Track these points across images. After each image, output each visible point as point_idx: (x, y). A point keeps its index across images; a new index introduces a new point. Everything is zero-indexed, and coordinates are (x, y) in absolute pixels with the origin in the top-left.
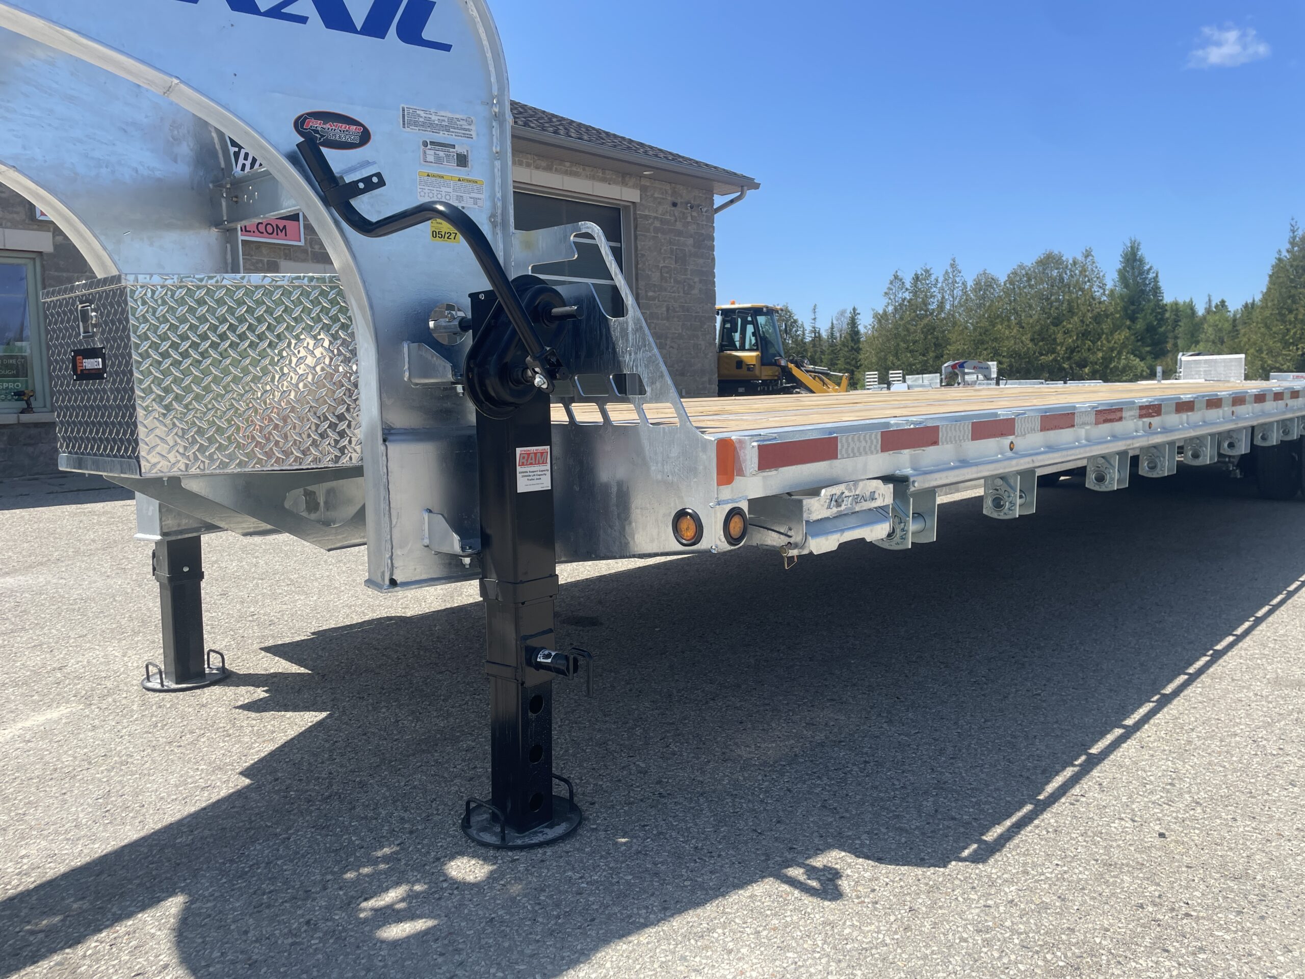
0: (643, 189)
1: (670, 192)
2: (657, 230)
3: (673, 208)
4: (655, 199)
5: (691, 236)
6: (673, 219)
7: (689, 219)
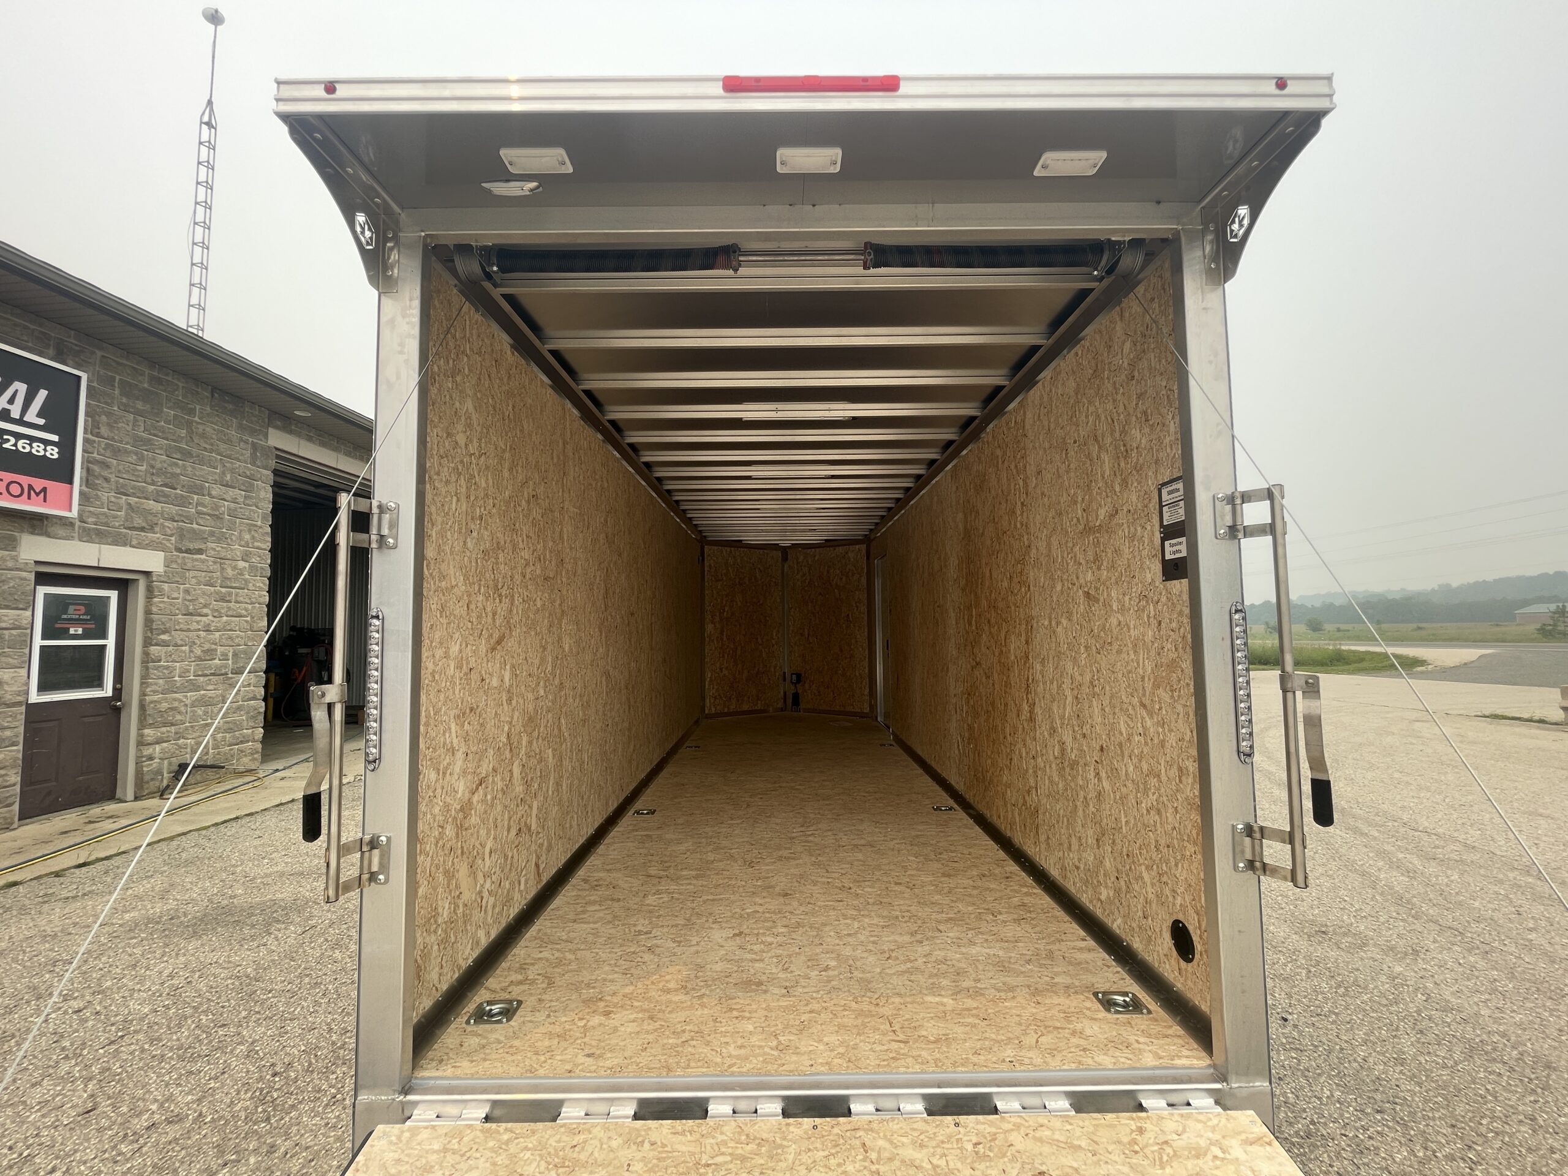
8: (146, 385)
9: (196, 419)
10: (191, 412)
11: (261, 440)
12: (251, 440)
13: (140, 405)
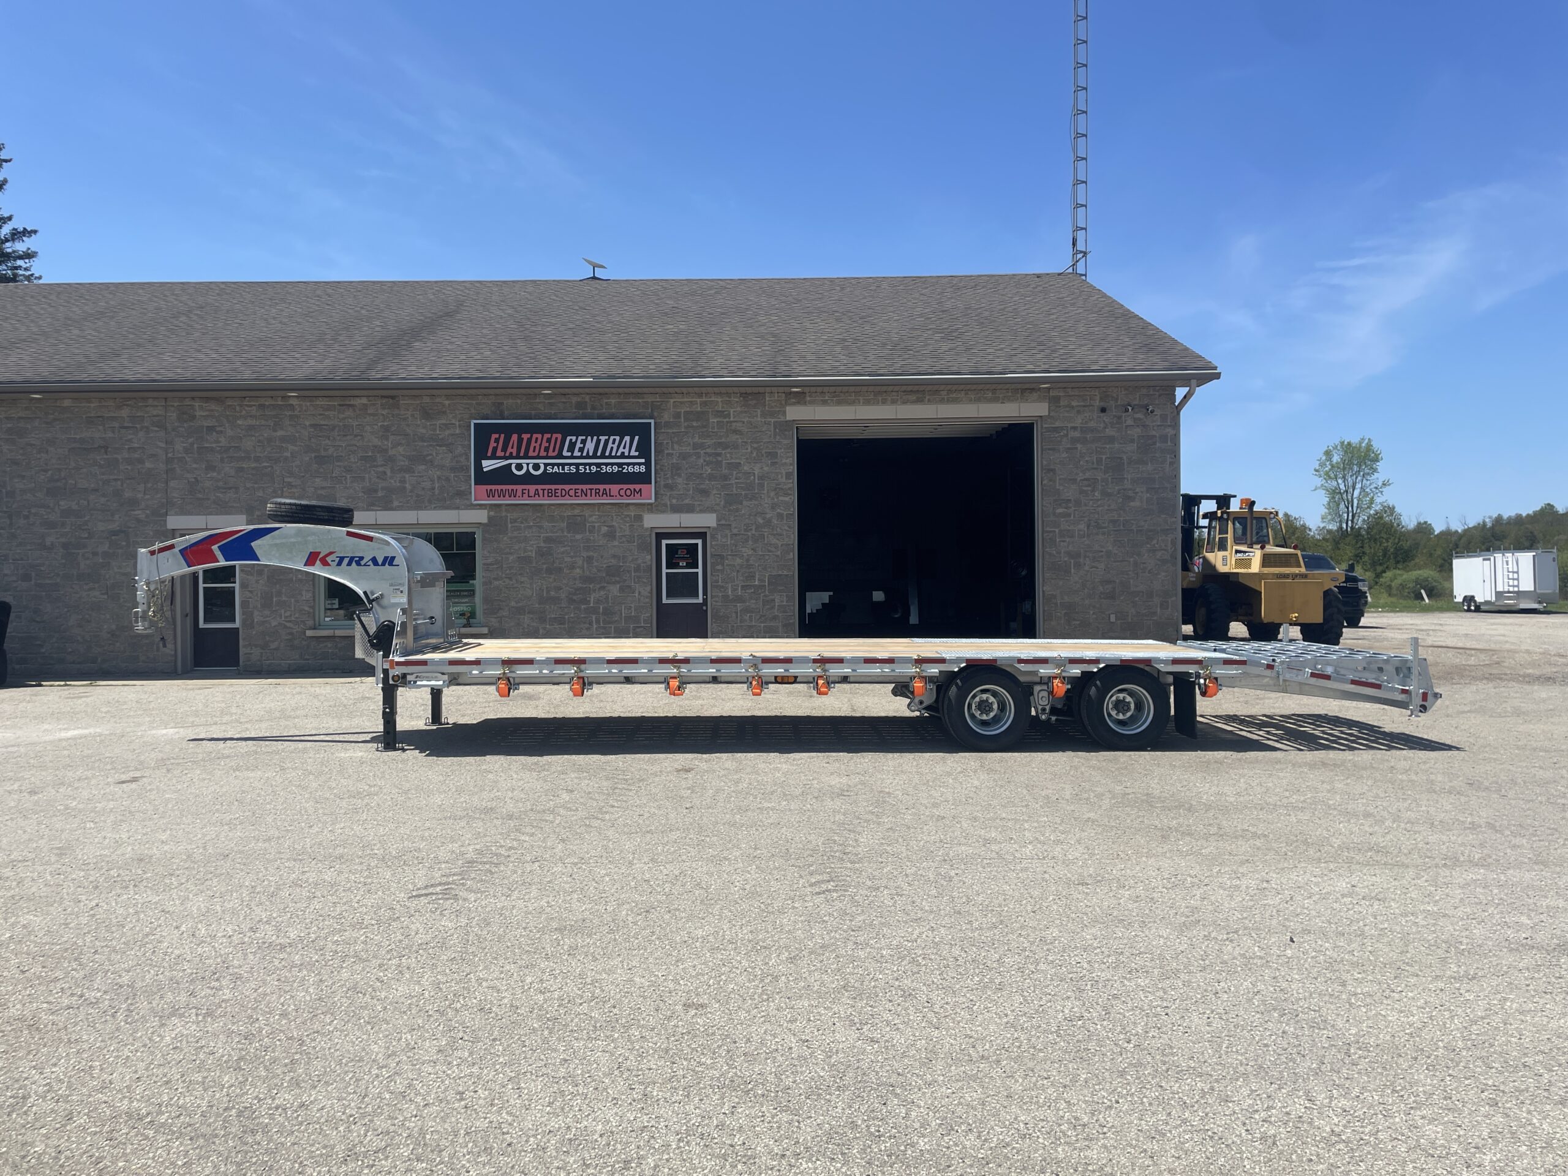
0: (1054, 401)
1: (1098, 398)
2: (1074, 440)
3: (1102, 414)
4: (1073, 407)
5: (1132, 441)
6: (1102, 425)
7: (1130, 422)
8: (699, 409)
9: (732, 419)
10: (728, 416)
11: (780, 418)
12: (773, 420)
13: (695, 424)
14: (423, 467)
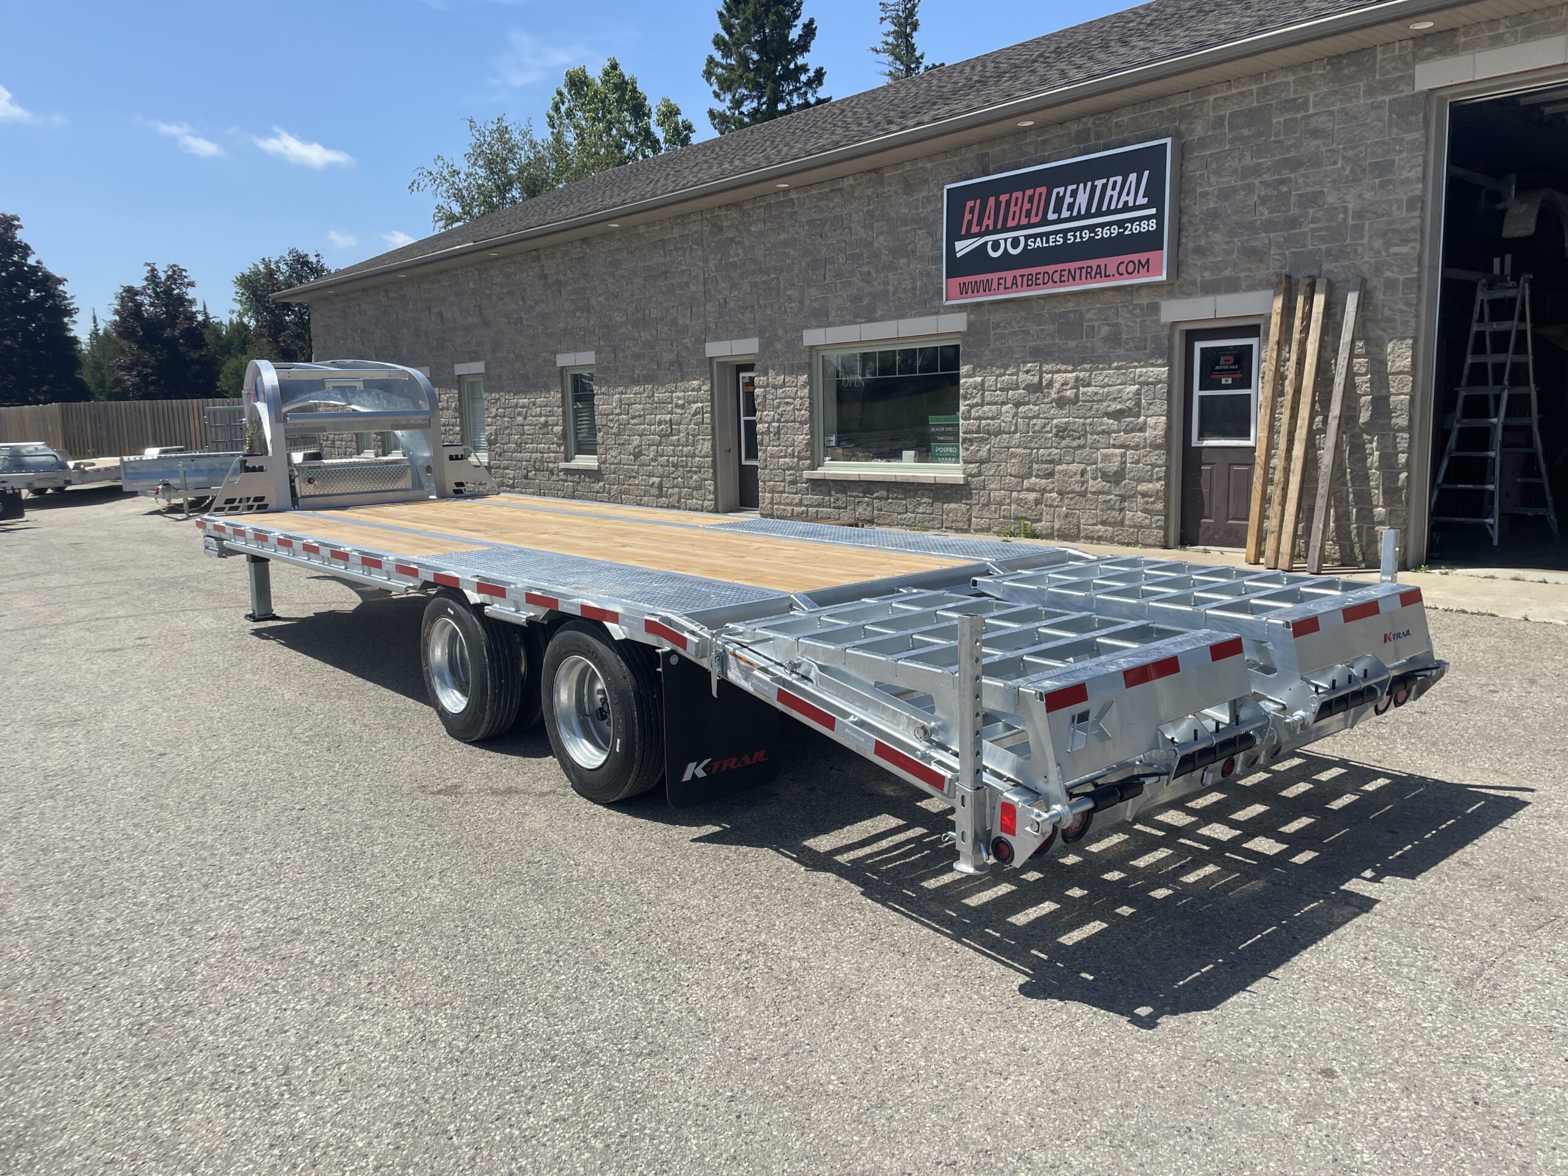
8: (1255, 104)
9: (1311, 111)
10: (1305, 106)
11: (1402, 91)
12: (1387, 98)
13: (1246, 132)
14: (904, 261)
